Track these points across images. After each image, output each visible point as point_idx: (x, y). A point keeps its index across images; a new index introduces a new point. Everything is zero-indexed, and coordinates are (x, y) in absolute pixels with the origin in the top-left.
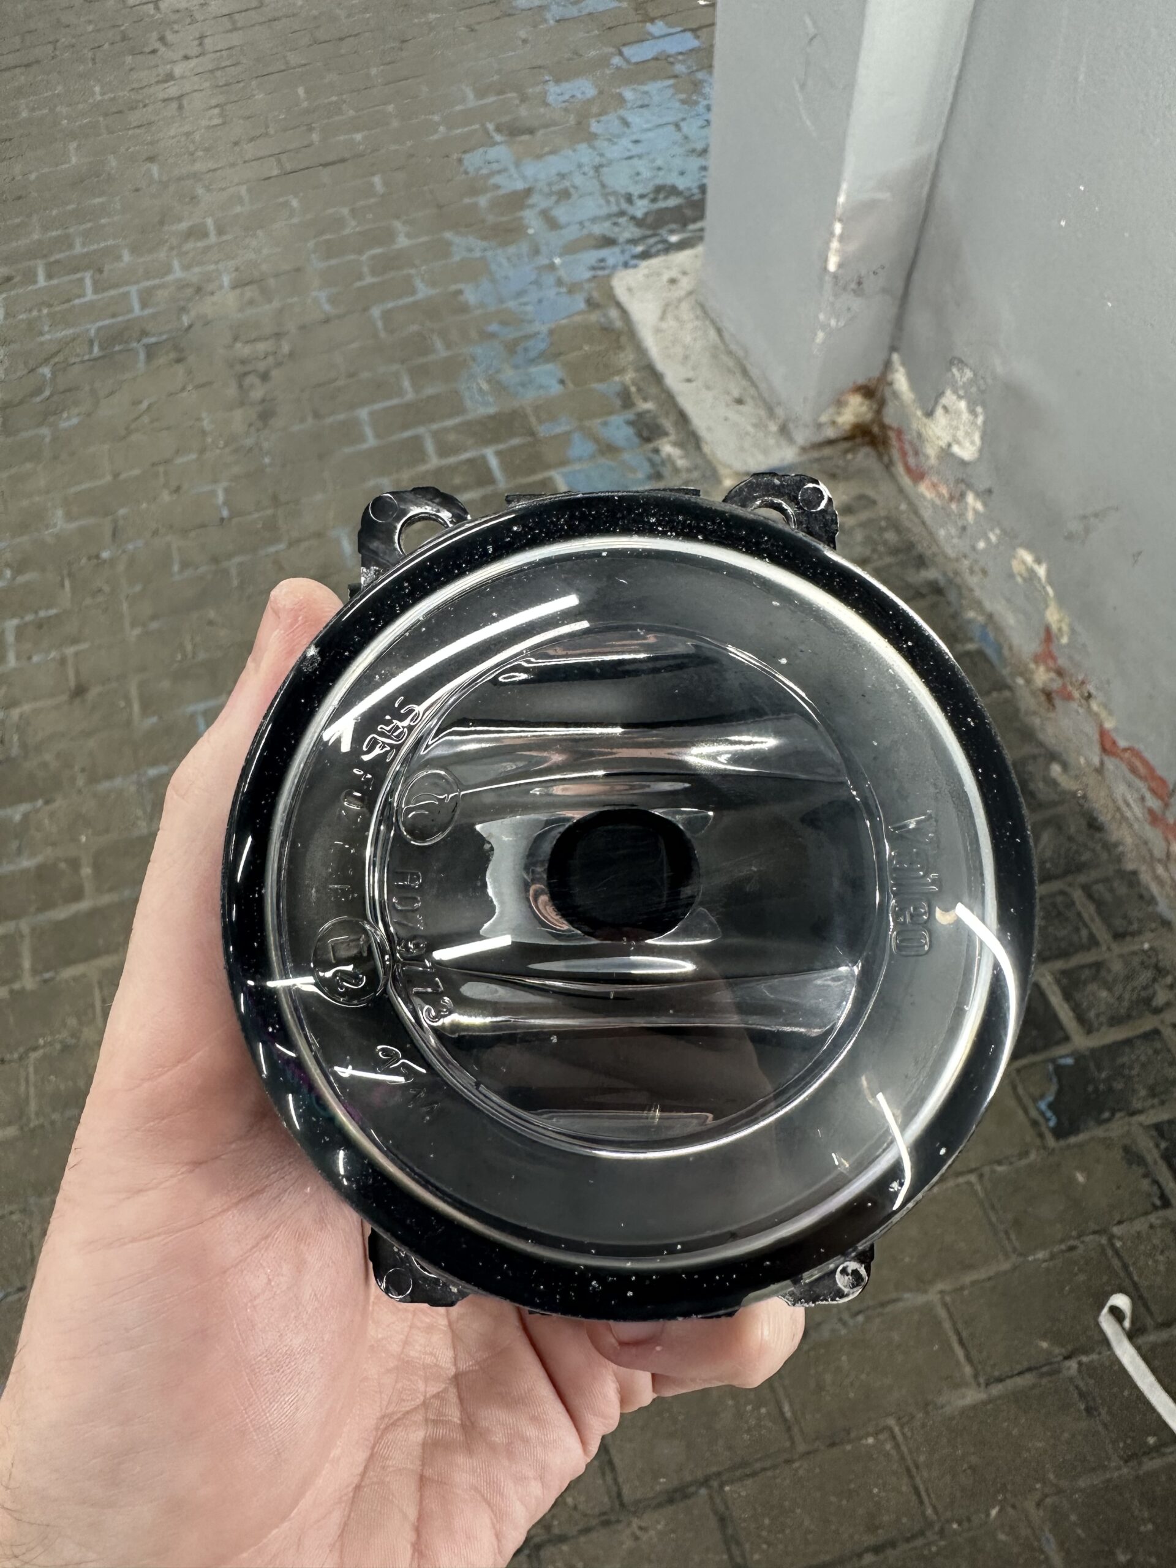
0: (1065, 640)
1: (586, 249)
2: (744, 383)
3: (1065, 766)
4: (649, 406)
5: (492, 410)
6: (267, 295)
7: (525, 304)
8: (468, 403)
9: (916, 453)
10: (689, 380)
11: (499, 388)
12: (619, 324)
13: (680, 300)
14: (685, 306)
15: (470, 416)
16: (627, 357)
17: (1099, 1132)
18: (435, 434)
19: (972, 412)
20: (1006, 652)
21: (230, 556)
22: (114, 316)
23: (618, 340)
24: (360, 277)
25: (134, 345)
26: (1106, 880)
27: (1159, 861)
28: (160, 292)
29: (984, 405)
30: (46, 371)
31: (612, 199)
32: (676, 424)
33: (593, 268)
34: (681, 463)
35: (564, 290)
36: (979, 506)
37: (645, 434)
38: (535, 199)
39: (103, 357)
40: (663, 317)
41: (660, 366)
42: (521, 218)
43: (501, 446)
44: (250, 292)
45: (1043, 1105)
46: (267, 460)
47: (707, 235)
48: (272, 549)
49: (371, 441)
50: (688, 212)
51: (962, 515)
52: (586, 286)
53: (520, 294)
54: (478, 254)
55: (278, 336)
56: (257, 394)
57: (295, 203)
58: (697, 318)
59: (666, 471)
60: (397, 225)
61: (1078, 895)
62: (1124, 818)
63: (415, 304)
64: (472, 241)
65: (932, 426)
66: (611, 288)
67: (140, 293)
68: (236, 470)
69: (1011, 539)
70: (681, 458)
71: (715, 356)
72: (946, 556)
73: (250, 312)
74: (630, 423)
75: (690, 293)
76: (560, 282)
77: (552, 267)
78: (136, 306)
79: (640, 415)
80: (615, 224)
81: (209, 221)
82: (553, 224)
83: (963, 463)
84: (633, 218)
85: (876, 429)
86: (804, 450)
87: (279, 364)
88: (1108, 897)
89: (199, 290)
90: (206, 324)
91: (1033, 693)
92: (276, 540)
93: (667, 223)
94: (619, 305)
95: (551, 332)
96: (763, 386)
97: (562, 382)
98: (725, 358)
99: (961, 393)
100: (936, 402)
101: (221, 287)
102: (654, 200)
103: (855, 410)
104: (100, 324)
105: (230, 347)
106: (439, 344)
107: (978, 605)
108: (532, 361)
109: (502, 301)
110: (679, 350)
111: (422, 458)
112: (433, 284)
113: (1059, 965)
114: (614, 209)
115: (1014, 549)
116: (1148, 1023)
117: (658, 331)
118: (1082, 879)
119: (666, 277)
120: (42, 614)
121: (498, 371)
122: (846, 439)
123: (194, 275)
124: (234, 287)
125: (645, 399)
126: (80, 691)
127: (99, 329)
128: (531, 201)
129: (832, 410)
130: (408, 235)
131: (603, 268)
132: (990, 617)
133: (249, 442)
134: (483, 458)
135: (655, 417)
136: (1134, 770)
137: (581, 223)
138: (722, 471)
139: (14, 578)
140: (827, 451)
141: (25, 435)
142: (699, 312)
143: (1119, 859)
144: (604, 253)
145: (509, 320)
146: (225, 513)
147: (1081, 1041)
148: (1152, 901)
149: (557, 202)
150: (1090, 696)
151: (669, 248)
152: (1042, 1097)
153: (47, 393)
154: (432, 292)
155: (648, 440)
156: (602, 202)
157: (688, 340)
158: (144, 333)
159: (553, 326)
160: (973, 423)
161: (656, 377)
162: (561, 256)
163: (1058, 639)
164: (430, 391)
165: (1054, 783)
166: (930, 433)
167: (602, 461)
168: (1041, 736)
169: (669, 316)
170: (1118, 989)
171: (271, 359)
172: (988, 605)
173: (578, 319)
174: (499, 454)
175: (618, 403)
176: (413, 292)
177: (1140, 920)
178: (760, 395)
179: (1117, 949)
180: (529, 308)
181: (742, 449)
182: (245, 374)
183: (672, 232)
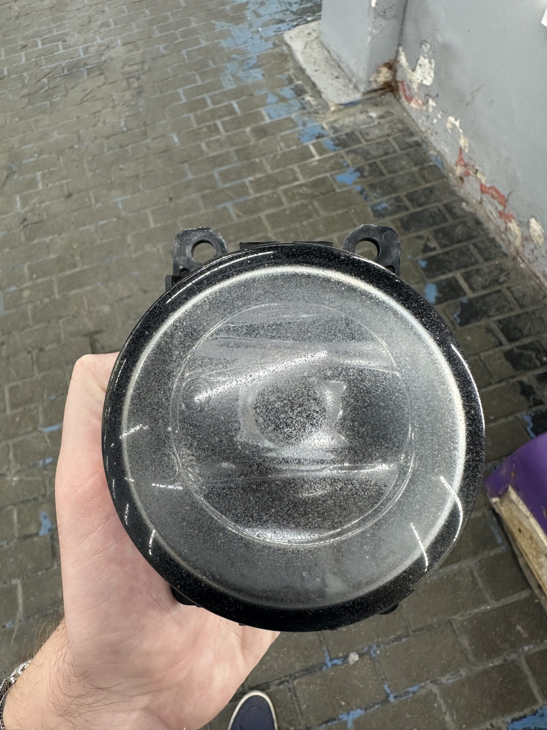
0: (467, 151)
1: (273, 24)
2: (340, 71)
3: (468, 203)
4: (300, 82)
5: (234, 86)
6: (137, 48)
7: (247, 47)
8: (224, 85)
9: (409, 89)
10: (316, 71)
11: (237, 79)
12: (287, 52)
13: (312, 41)
14: (315, 43)
15: (225, 90)
16: (290, 65)
17: (477, 324)
18: (211, 97)
19: (430, 63)
20: (445, 165)
21: (127, 145)
22: (72, 58)
23: (286, 58)
24: (177, 39)
25: (81, 69)
26: (483, 241)
27: (503, 232)
28: (91, 48)
29: (434, 58)
30: (45, 80)
31: (283, 4)
32: (311, 89)
33: (276, 32)
34: (313, 103)
35: (263, 40)
36: (434, 104)
37: (299, 93)
38: (250, 6)
39: (69, 74)
40: (305, 48)
41: (304, 66)
42: (244, 14)
43: (238, 100)
44: (130, 47)
45: (455, 316)
46: (141, 109)
47: (322, 17)
48: (145, 142)
49: (184, 100)
50: (315, 8)
51: (427, 111)
52: (273, 39)
53: (246, 42)
54: (226, 28)
55: (143, 63)
56: (136, 85)
57: (147, 11)
58: (319, 47)
59: (307, 106)
60: (191, 18)
61: (471, 247)
62: (490, 219)
63: (200, 49)
64: (224, 23)
65: (415, 74)
66: (283, 38)
67: (83, 49)
68: (128, 113)
69: (446, 114)
70: (313, 101)
71: (327, 62)
72: (421, 131)
73: (131, 54)
74: (292, 89)
75: (316, 38)
76: (261, 38)
77: (258, 32)
78: (82, 53)
79: (296, 86)
80: (284, 14)
81: (111, 20)
82: (258, 15)
83: (427, 87)
84: (292, 12)
85: (393, 84)
86: (364, 94)
87: (144, 74)
88: (483, 247)
89: (108, 47)
90: (112, 59)
91: (456, 179)
92: (146, 139)
93: (306, 13)
94: (287, 45)
95: (258, 57)
96: (346, 70)
97: (263, 75)
98: (331, 62)
99: (426, 56)
100: (416, 63)
101: (117, 45)
102: (301, 4)
103: (384, 75)
104: (66, 61)
105: (123, 68)
106: (211, 63)
107: (434, 148)
108: (250, 68)
109: (237, 45)
110: (313, 60)
111: (206, 105)
112: (207, 40)
113: (463, 270)
114: (284, 8)
115: (447, 118)
116: (497, 288)
117: (303, 53)
118: (473, 241)
119: (307, 32)
120: (52, 169)
121: (237, 72)
122: (381, 89)
123: (106, 41)
124: (123, 45)
125: (298, 80)
126: (70, 195)
127: (66, 63)
128: (248, 7)
129: (375, 75)
130: (196, 22)
131: (280, 31)
132: (439, 152)
133: (133, 103)
134: (231, 105)
135: (302, 87)
136: (493, 197)
137: (270, 15)
138: (331, 104)
139: (39, 157)
140: (374, 95)
141: (38, 105)
142: (320, 45)
143: (488, 234)
144: (279, 26)
145: (240, 52)
146: (125, 129)
147: (471, 295)
148: (500, 247)
149: (260, 7)
150: (477, 171)
151: (308, 22)
152: (455, 313)
153: (46, 88)
154: (208, 43)
155: (300, 95)
156: (278, 5)
157: (316, 55)
158: (85, 64)
159: (258, 54)
160: (431, 68)
161: (302, 71)
162: (261, 27)
163: (464, 151)
164: (208, 81)
165: (463, 209)
166: (414, 78)
167: (281, 104)
168: (458, 193)
169: (308, 47)
170: (485, 277)
171: (140, 72)
172: (438, 148)
173: (269, 51)
174: (238, 103)
175: (287, 82)
176: (200, 43)
177: (495, 254)
178: (346, 74)
179: (487, 264)
180: (248, 48)
181: (339, 95)
182: (130, 78)
183: (308, 16)
